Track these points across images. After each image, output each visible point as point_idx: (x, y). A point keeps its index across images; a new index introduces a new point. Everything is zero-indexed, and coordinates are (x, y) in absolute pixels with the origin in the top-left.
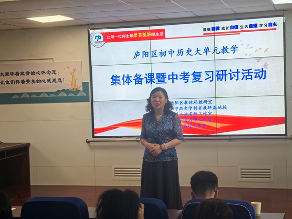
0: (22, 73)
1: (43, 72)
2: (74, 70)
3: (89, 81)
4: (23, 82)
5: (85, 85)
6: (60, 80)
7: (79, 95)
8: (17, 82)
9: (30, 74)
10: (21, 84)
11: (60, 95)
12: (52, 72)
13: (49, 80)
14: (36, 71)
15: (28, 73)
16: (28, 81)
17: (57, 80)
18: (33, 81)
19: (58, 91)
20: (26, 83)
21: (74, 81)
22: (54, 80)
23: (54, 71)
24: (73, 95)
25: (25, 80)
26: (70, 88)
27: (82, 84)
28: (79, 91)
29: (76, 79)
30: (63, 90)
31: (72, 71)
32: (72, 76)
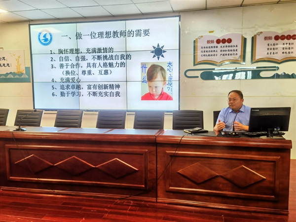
2: (19, 57)
3: (30, 66)
5: (27, 68)
6: (8, 64)
7: (23, 77)
11: (8, 77)
12: (2, 58)
13: (0, 65)
17: (6, 65)
19: (7, 73)
21: (19, 66)
22: (4, 65)
23: (4, 58)
24: (18, 77)
26: (15, 71)
27: (24, 69)
28: (23, 74)
30: (11, 73)
31: (17, 58)
32: (17, 61)
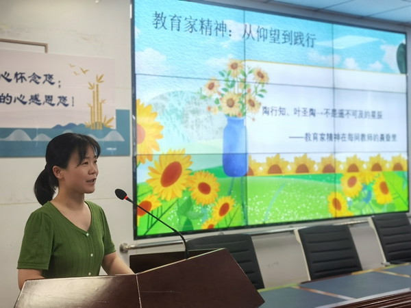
1: (20, 77)
2: (99, 79)
3: (129, 107)
5: (121, 115)
6: (63, 99)
12: (43, 78)
13: (35, 99)
17: (56, 100)
21: (97, 106)
22: (49, 98)
26: (86, 120)
27: (114, 114)
28: (106, 130)
29: (103, 101)
31: (94, 82)
32: (94, 92)
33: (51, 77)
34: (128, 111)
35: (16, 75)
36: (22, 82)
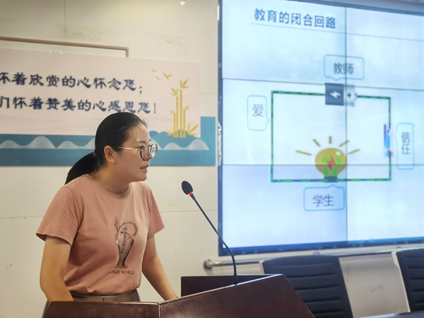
0: (36, 79)
1: (99, 83)
2: (183, 85)
3: (215, 114)
4: (37, 103)
5: (206, 122)
6: (144, 105)
7: (191, 147)
8: (19, 102)
9: (60, 83)
10: (28, 110)
12: (124, 84)
13: (115, 106)
14: (78, 77)
15: (53, 80)
16: (53, 102)
17: (136, 107)
18: (69, 104)
20: (44, 106)
22: (129, 105)
24: (177, 147)
25: (44, 99)
26: (170, 128)
29: (187, 108)
31: (177, 87)
32: (177, 98)
33: (131, 82)
34: (214, 118)
35: (96, 80)
36: (101, 87)
